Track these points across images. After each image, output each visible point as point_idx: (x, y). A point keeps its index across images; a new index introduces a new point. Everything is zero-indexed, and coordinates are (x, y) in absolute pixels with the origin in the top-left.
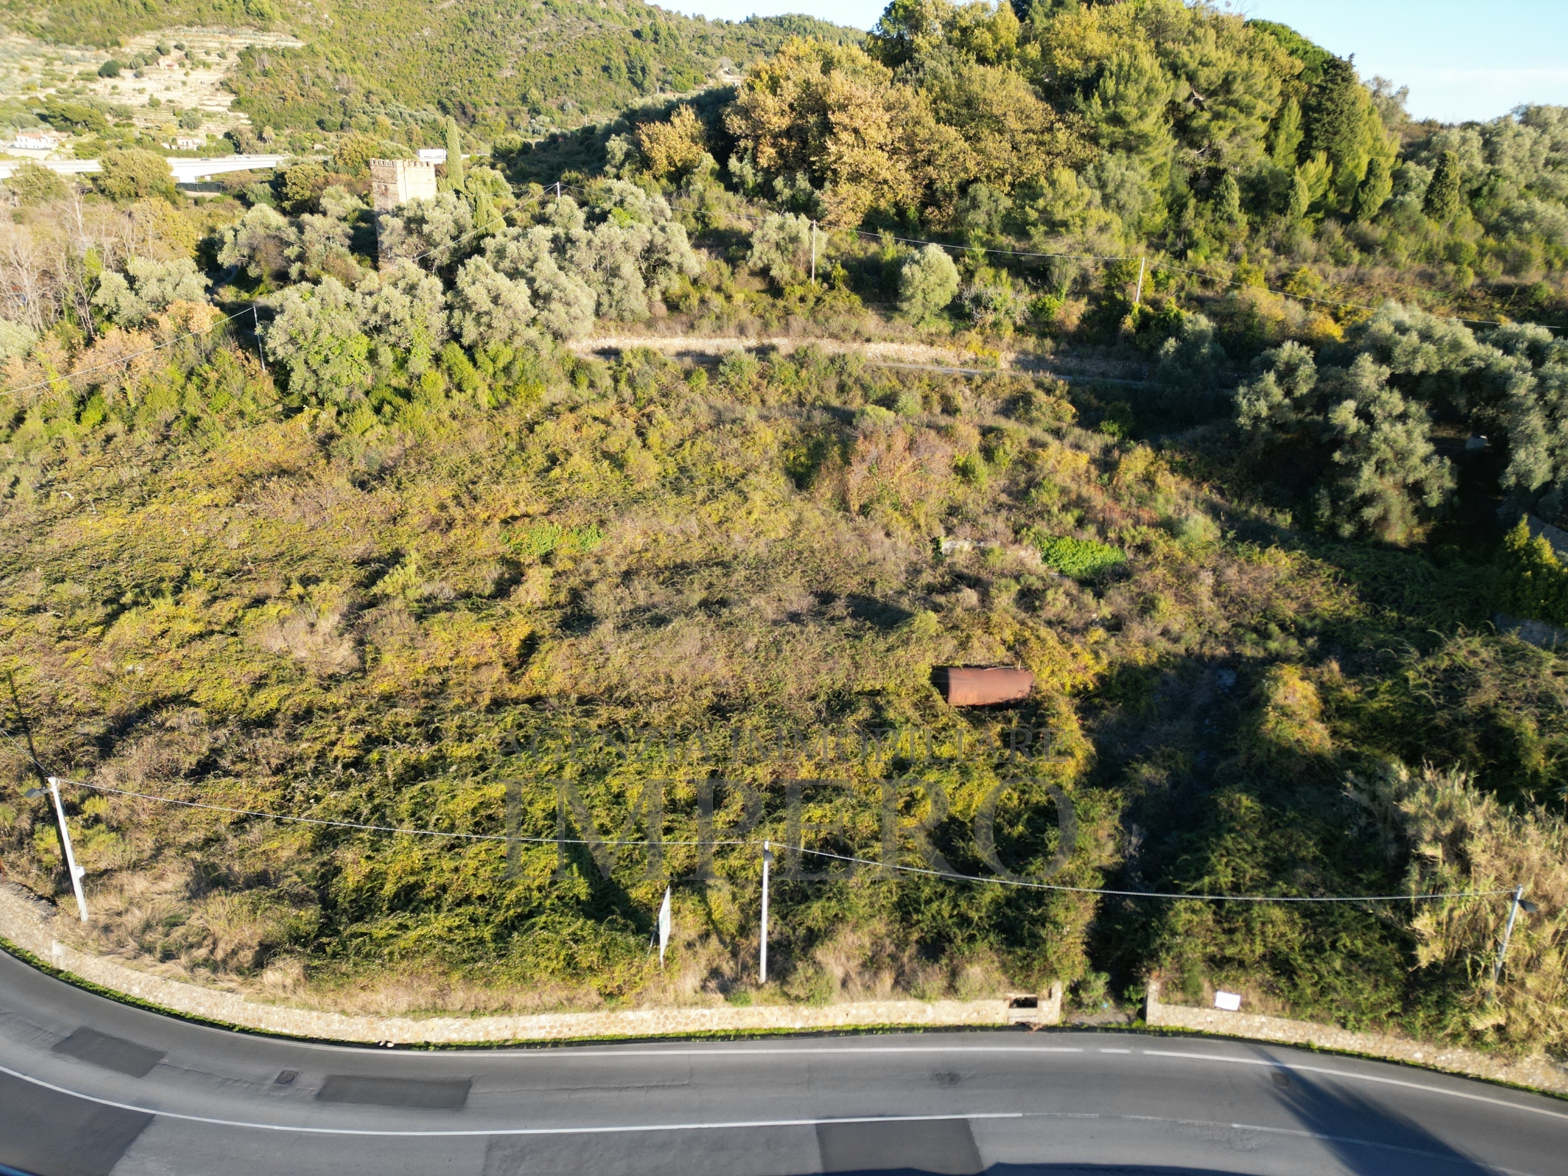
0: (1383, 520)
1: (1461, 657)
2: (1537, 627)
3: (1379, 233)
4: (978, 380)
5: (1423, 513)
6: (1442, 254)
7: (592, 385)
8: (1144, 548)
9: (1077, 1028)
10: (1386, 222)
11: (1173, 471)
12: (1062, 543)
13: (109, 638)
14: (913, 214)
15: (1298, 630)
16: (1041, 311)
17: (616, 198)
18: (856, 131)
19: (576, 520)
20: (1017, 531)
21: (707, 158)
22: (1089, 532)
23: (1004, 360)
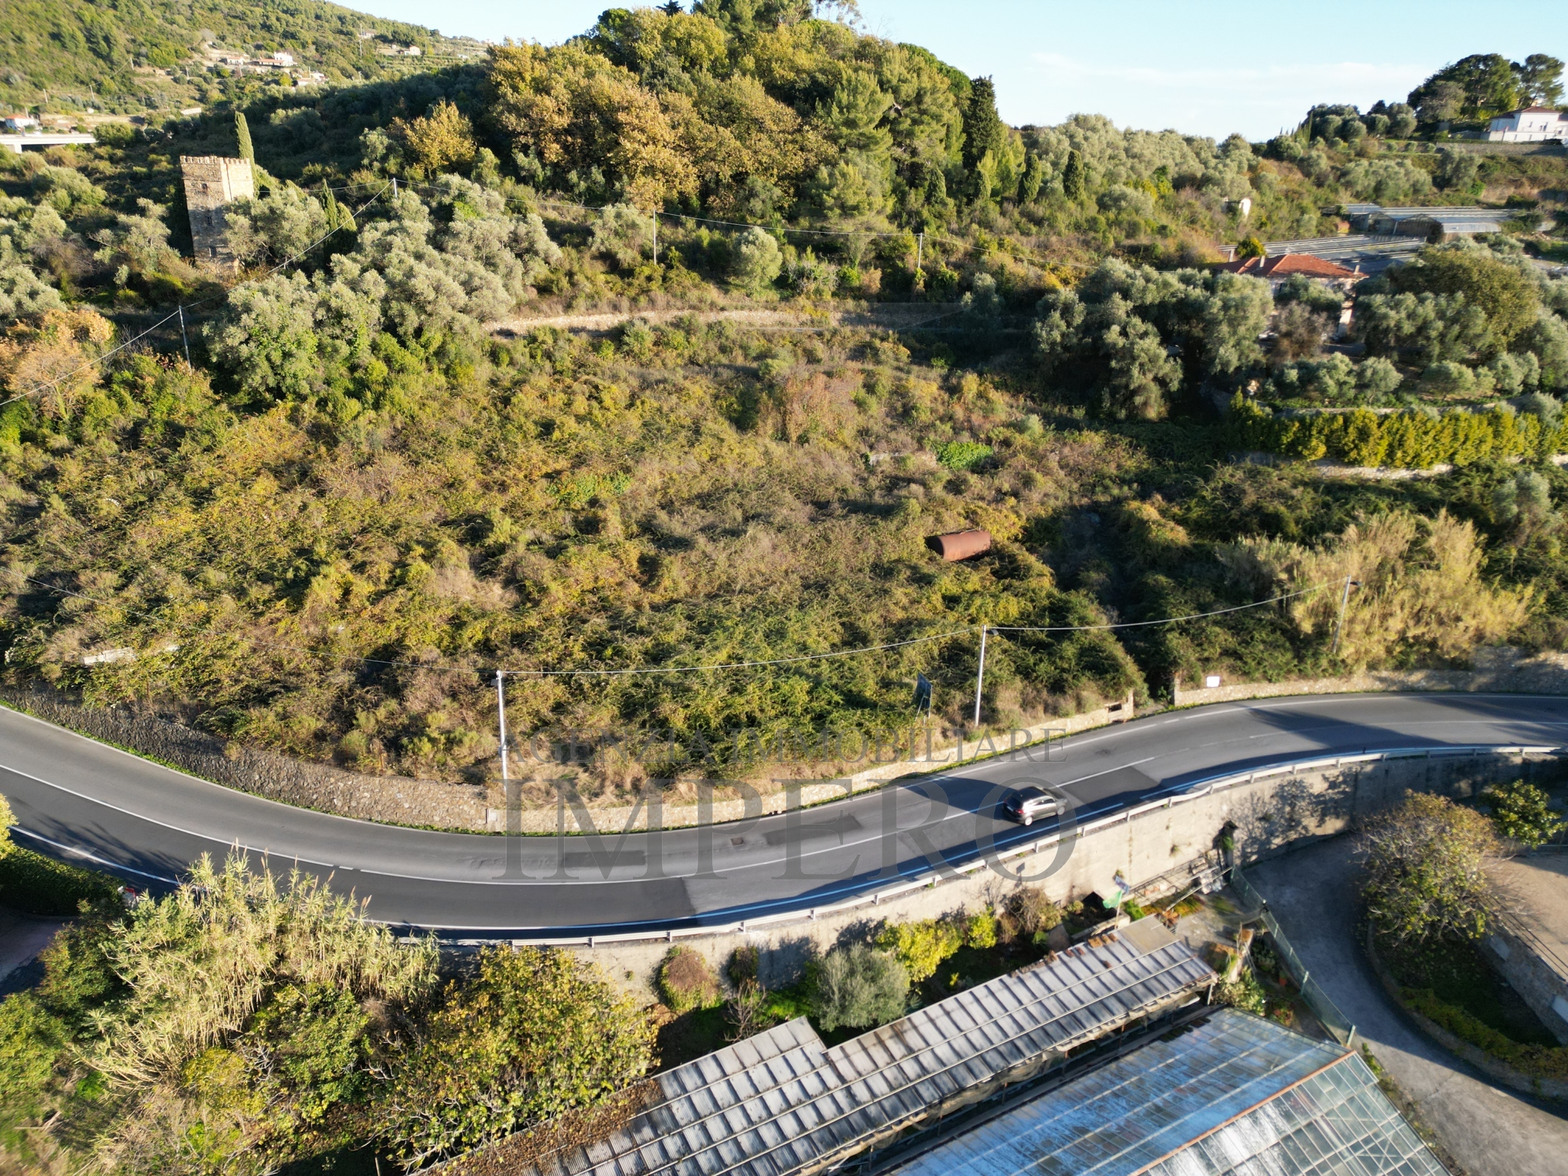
0: (1145, 404)
1: (1227, 479)
2: (1257, 455)
3: (1040, 210)
4: (828, 335)
5: (1167, 395)
6: (1085, 226)
7: (512, 363)
8: (1006, 443)
9: (1144, 717)
10: (1044, 202)
11: (996, 388)
12: (953, 446)
13: (308, 605)
14: (695, 202)
15: (1122, 482)
16: (843, 279)
17: (454, 192)
18: (642, 131)
19: (603, 470)
20: (920, 441)
21: (488, 153)
22: (965, 436)
23: (833, 319)
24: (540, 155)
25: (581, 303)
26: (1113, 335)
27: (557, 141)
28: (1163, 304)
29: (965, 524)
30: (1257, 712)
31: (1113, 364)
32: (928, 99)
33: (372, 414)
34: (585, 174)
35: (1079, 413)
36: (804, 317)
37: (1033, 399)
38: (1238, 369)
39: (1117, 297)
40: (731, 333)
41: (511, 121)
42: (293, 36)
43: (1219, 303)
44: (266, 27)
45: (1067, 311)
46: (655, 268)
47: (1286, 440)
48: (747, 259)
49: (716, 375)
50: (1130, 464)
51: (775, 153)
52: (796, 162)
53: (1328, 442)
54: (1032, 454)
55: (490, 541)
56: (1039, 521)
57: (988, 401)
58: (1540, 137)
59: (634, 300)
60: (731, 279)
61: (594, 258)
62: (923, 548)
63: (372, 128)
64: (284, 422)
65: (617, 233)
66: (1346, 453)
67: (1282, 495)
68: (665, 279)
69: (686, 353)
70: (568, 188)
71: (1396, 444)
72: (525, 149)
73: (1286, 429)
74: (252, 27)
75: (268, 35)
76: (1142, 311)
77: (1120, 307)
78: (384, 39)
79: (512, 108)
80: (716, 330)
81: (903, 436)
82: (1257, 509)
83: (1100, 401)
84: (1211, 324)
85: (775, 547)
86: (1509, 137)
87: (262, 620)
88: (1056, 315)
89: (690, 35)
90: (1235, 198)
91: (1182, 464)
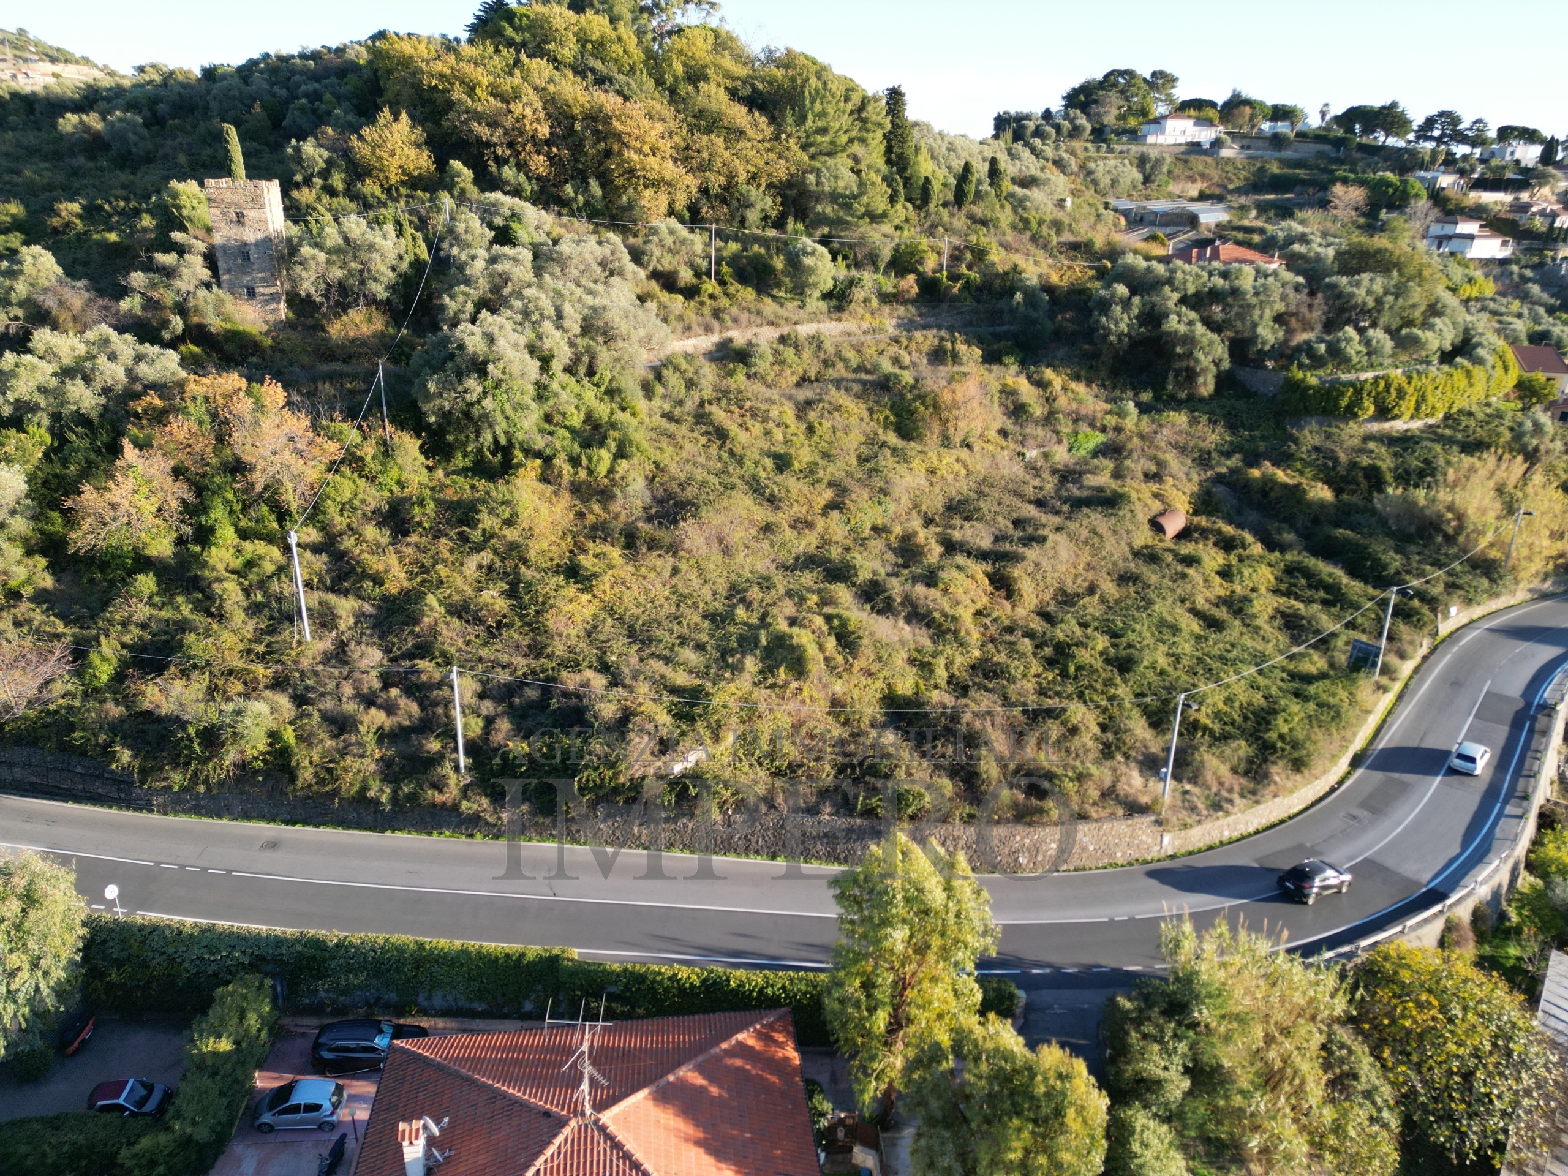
0: (1202, 384)
2: (1321, 419)
5: (1219, 375)
8: (1117, 429)
11: (1072, 380)
12: (1078, 436)
15: (1228, 455)
16: (878, 284)
17: (506, 212)
18: (640, 140)
19: (865, 494)
20: (1054, 432)
21: (456, 166)
22: (1084, 427)
26: (1172, 323)
27: (540, 152)
28: (1197, 294)
29: (1160, 505)
30: (1492, 629)
31: (1177, 350)
34: (579, 189)
35: (1148, 396)
36: (865, 325)
38: (1273, 346)
39: (1167, 288)
40: (828, 346)
41: (481, 130)
45: (1125, 304)
47: (1344, 402)
49: (847, 390)
50: (1217, 437)
51: (760, 162)
52: (781, 171)
53: (1376, 403)
54: (1142, 436)
56: (1197, 495)
57: (1074, 392)
59: (718, 318)
60: (775, 292)
61: (648, 277)
62: (1152, 532)
64: (538, 483)
65: (670, 250)
66: (1389, 411)
67: (1362, 451)
68: (728, 296)
70: (564, 202)
71: (1422, 399)
72: (502, 161)
73: (1342, 394)
76: (1183, 301)
77: (1171, 298)
79: (479, 117)
80: (816, 341)
81: (1035, 431)
82: (1353, 465)
83: (1164, 385)
84: (1247, 307)
86: (1161, 139)
88: (1117, 309)
90: (1058, 196)
91: (1257, 433)
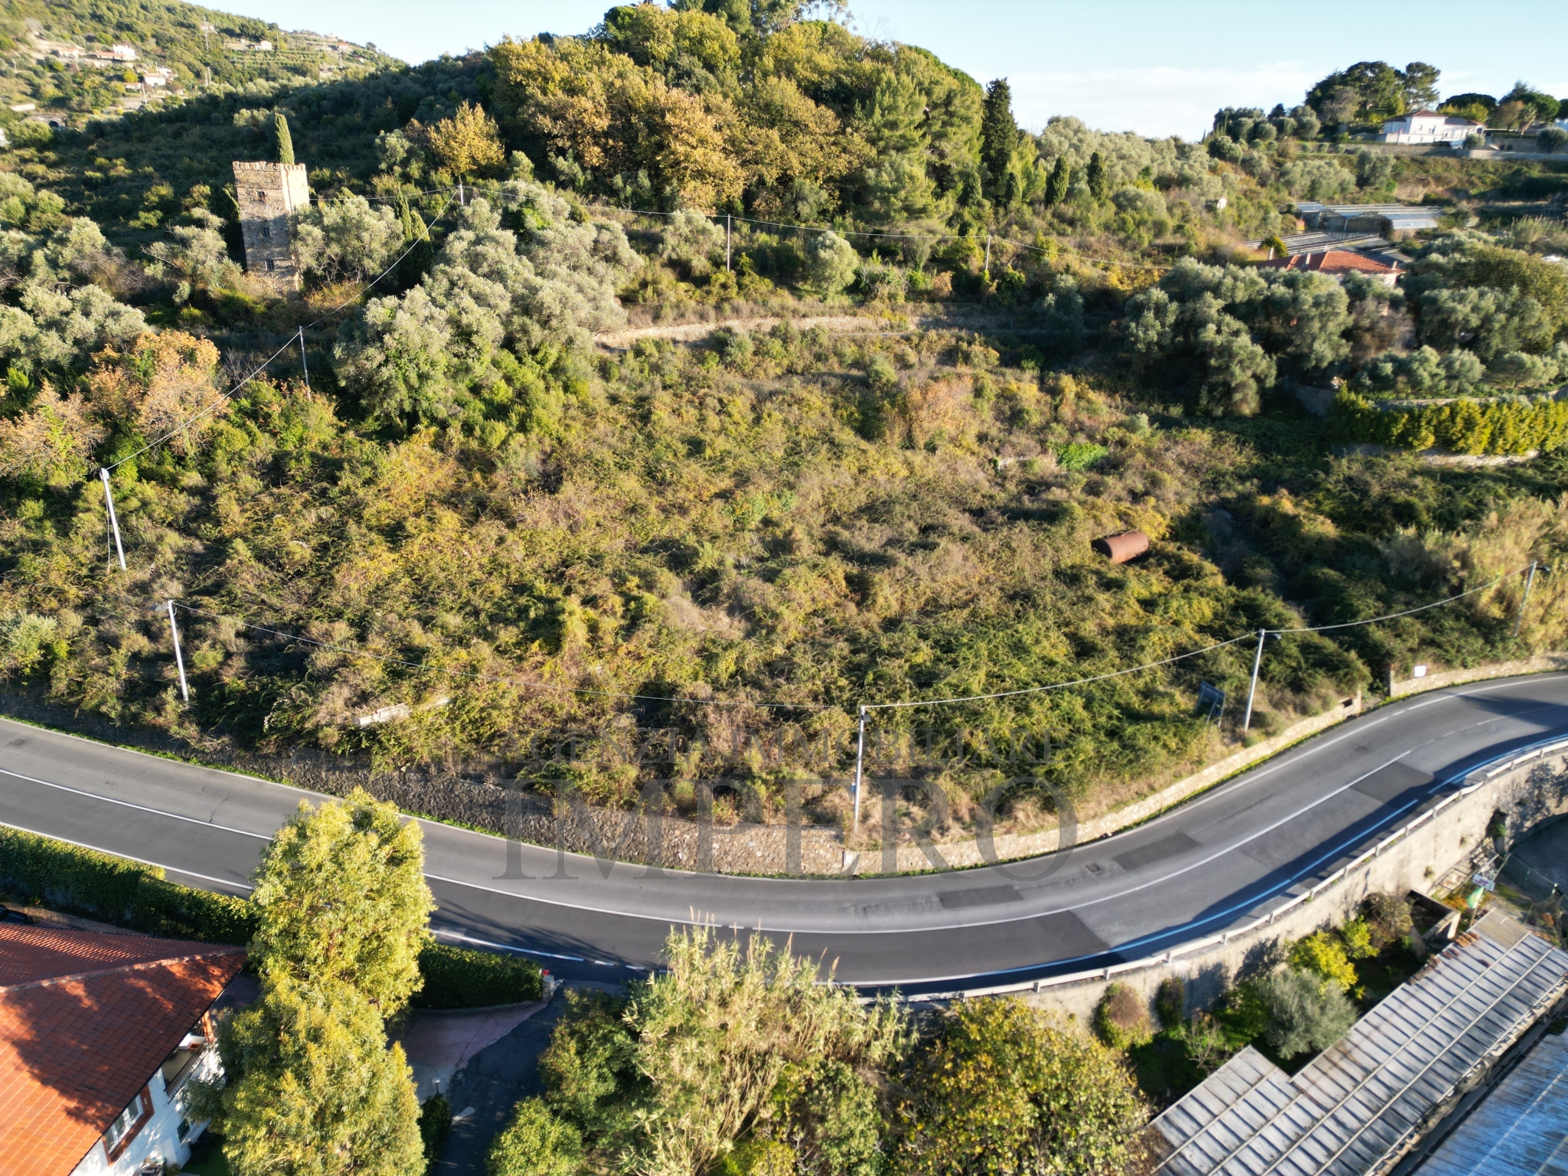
6: (1115, 226)
7: (621, 378)
8: (1122, 443)
9: (1368, 711)
11: (1093, 389)
12: (1072, 448)
13: (566, 647)
14: (740, 206)
15: (1242, 479)
16: (912, 281)
17: (522, 198)
18: (690, 132)
19: (768, 487)
20: (1042, 443)
21: (520, 156)
22: (1081, 438)
23: (911, 325)
24: (579, 158)
25: (668, 312)
26: (1209, 333)
27: (596, 144)
28: (1250, 303)
29: (1121, 526)
30: (1467, 698)
31: (1213, 362)
32: (957, 102)
33: (520, 437)
34: (628, 179)
35: (1176, 411)
36: (883, 321)
37: (1129, 399)
38: (1331, 364)
39: (1208, 296)
40: (824, 339)
41: (545, 123)
42: (129, 28)
43: (1311, 300)
44: (97, 17)
45: (1160, 310)
46: (726, 275)
47: (1397, 430)
48: (825, 264)
49: (824, 384)
50: (1241, 460)
51: (819, 155)
52: (841, 165)
53: (1436, 432)
54: (1149, 453)
55: (698, 567)
56: (1181, 519)
57: (1089, 401)
58: (1429, 139)
59: (718, 308)
60: (800, 285)
61: (663, 265)
62: (1090, 553)
63: (390, 130)
64: (428, 449)
65: (687, 240)
66: (1455, 442)
67: (1402, 485)
68: (740, 286)
69: (786, 362)
70: (612, 192)
71: (1499, 431)
72: (561, 152)
73: (1395, 421)
74: (80, 17)
75: (99, 26)
76: (1230, 309)
77: (1213, 305)
78: (230, 33)
79: (544, 110)
80: (811, 337)
81: (1021, 439)
82: (1386, 500)
83: (1197, 400)
84: (1305, 319)
85: (966, 558)
86: (1403, 139)
87: (526, 665)
88: (1150, 316)
89: (702, 34)
90: (1212, 197)
91: (1292, 458)
